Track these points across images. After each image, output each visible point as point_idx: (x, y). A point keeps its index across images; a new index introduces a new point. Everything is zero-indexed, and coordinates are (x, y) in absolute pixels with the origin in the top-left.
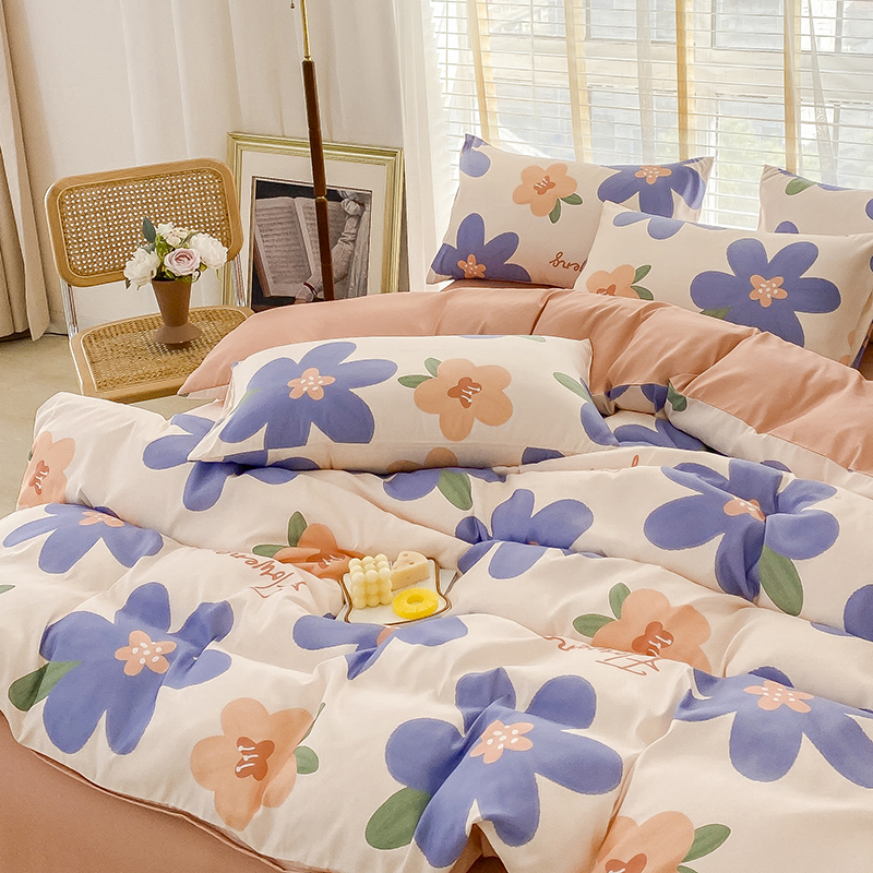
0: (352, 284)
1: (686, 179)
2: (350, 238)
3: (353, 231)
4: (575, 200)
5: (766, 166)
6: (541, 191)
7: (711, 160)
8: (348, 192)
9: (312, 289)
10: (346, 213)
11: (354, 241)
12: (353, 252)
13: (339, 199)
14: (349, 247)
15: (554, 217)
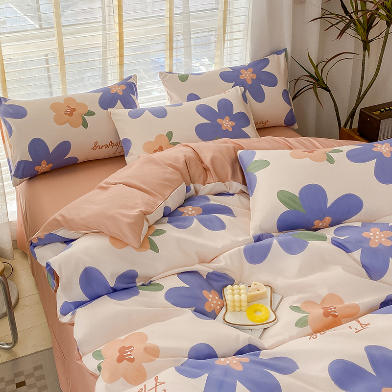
4: (91, 114)
6: (71, 114)
7: (136, 76)
15: (85, 125)
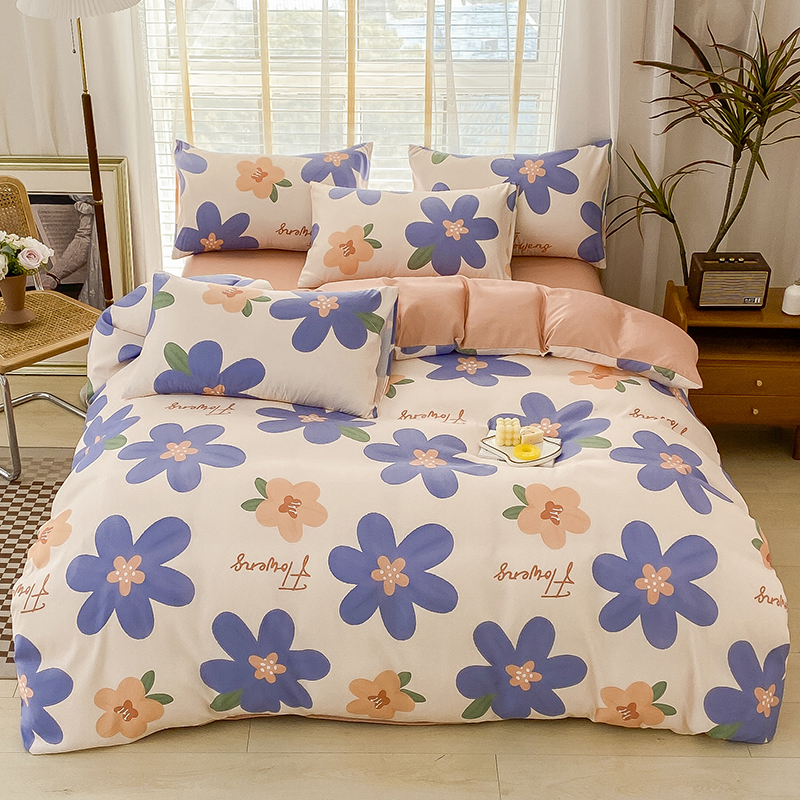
0: (93, 269)
1: (358, 159)
2: (85, 232)
3: (88, 227)
4: (286, 184)
5: (410, 146)
7: (371, 145)
8: (80, 196)
9: (55, 277)
10: (80, 213)
11: (89, 235)
12: (90, 243)
13: (73, 202)
14: (86, 240)
